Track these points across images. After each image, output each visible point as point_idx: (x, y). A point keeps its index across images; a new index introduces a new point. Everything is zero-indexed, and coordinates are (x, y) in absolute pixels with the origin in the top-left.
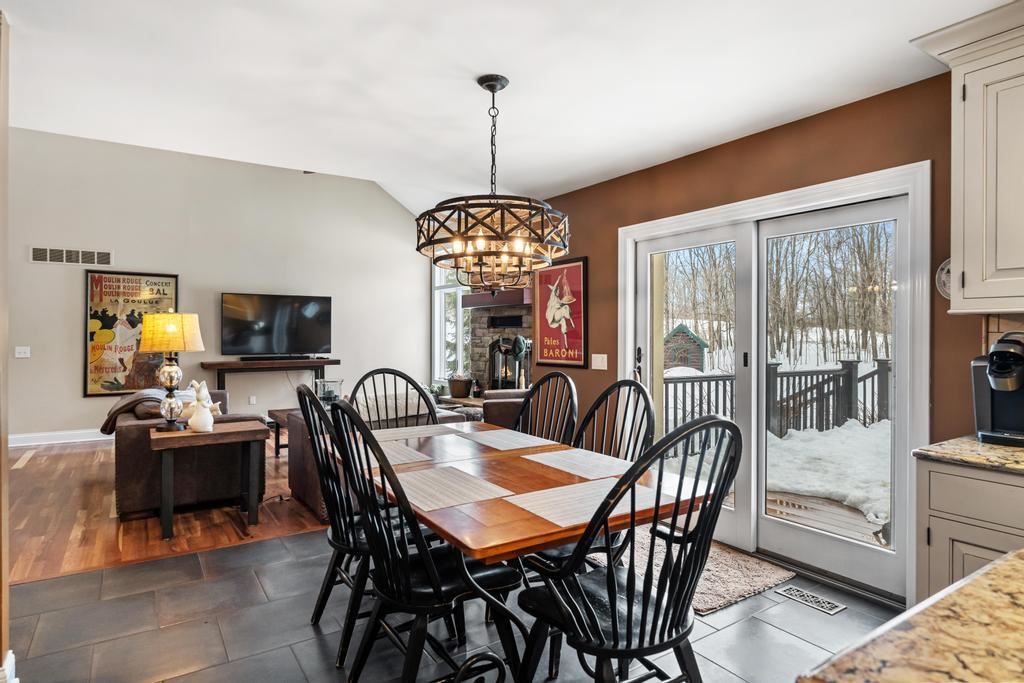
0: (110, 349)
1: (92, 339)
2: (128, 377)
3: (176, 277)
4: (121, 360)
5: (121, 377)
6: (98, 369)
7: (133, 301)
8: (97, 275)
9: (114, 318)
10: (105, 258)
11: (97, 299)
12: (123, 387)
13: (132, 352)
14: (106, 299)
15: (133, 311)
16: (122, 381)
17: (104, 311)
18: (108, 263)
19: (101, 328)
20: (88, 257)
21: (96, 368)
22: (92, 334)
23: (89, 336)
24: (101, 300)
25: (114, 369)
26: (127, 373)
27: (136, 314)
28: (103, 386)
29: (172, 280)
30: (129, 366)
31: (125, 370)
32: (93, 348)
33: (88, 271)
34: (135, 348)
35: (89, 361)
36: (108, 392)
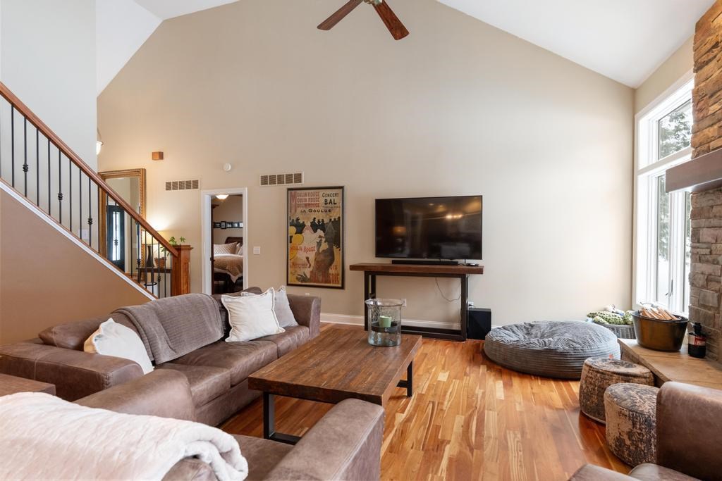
0: (301, 250)
1: (291, 242)
2: (312, 272)
3: (342, 188)
4: (307, 258)
5: (307, 272)
6: (294, 264)
7: (315, 211)
8: (293, 192)
9: (303, 225)
10: (298, 178)
11: (293, 211)
12: (310, 280)
13: (314, 252)
14: (299, 210)
15: (315, 218)
16: (308, 276)
17: (298, 219)
18: (300, 182)
19: (296, 233)
20: (289, 178)
21: (293, 264)
22: (291, 237)
23: (290, 239)
24: (296, 211)
25: (304, 266)
26: (311, 269)
27: (316, 222)
28: (297, 278)
29: (339, 191)
30: (313, 264)
31: (310, 265)
32: (291, 249)
33: (289, 189)
34: (316, 249)
35: (289, 259)
36: (300, 283)
